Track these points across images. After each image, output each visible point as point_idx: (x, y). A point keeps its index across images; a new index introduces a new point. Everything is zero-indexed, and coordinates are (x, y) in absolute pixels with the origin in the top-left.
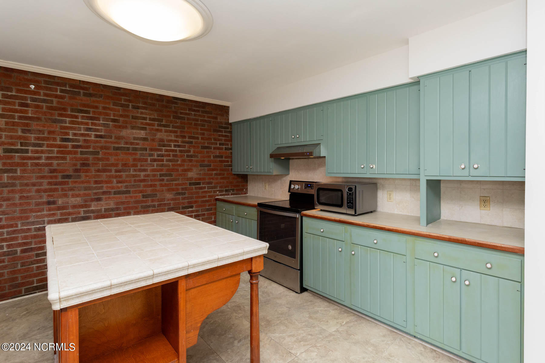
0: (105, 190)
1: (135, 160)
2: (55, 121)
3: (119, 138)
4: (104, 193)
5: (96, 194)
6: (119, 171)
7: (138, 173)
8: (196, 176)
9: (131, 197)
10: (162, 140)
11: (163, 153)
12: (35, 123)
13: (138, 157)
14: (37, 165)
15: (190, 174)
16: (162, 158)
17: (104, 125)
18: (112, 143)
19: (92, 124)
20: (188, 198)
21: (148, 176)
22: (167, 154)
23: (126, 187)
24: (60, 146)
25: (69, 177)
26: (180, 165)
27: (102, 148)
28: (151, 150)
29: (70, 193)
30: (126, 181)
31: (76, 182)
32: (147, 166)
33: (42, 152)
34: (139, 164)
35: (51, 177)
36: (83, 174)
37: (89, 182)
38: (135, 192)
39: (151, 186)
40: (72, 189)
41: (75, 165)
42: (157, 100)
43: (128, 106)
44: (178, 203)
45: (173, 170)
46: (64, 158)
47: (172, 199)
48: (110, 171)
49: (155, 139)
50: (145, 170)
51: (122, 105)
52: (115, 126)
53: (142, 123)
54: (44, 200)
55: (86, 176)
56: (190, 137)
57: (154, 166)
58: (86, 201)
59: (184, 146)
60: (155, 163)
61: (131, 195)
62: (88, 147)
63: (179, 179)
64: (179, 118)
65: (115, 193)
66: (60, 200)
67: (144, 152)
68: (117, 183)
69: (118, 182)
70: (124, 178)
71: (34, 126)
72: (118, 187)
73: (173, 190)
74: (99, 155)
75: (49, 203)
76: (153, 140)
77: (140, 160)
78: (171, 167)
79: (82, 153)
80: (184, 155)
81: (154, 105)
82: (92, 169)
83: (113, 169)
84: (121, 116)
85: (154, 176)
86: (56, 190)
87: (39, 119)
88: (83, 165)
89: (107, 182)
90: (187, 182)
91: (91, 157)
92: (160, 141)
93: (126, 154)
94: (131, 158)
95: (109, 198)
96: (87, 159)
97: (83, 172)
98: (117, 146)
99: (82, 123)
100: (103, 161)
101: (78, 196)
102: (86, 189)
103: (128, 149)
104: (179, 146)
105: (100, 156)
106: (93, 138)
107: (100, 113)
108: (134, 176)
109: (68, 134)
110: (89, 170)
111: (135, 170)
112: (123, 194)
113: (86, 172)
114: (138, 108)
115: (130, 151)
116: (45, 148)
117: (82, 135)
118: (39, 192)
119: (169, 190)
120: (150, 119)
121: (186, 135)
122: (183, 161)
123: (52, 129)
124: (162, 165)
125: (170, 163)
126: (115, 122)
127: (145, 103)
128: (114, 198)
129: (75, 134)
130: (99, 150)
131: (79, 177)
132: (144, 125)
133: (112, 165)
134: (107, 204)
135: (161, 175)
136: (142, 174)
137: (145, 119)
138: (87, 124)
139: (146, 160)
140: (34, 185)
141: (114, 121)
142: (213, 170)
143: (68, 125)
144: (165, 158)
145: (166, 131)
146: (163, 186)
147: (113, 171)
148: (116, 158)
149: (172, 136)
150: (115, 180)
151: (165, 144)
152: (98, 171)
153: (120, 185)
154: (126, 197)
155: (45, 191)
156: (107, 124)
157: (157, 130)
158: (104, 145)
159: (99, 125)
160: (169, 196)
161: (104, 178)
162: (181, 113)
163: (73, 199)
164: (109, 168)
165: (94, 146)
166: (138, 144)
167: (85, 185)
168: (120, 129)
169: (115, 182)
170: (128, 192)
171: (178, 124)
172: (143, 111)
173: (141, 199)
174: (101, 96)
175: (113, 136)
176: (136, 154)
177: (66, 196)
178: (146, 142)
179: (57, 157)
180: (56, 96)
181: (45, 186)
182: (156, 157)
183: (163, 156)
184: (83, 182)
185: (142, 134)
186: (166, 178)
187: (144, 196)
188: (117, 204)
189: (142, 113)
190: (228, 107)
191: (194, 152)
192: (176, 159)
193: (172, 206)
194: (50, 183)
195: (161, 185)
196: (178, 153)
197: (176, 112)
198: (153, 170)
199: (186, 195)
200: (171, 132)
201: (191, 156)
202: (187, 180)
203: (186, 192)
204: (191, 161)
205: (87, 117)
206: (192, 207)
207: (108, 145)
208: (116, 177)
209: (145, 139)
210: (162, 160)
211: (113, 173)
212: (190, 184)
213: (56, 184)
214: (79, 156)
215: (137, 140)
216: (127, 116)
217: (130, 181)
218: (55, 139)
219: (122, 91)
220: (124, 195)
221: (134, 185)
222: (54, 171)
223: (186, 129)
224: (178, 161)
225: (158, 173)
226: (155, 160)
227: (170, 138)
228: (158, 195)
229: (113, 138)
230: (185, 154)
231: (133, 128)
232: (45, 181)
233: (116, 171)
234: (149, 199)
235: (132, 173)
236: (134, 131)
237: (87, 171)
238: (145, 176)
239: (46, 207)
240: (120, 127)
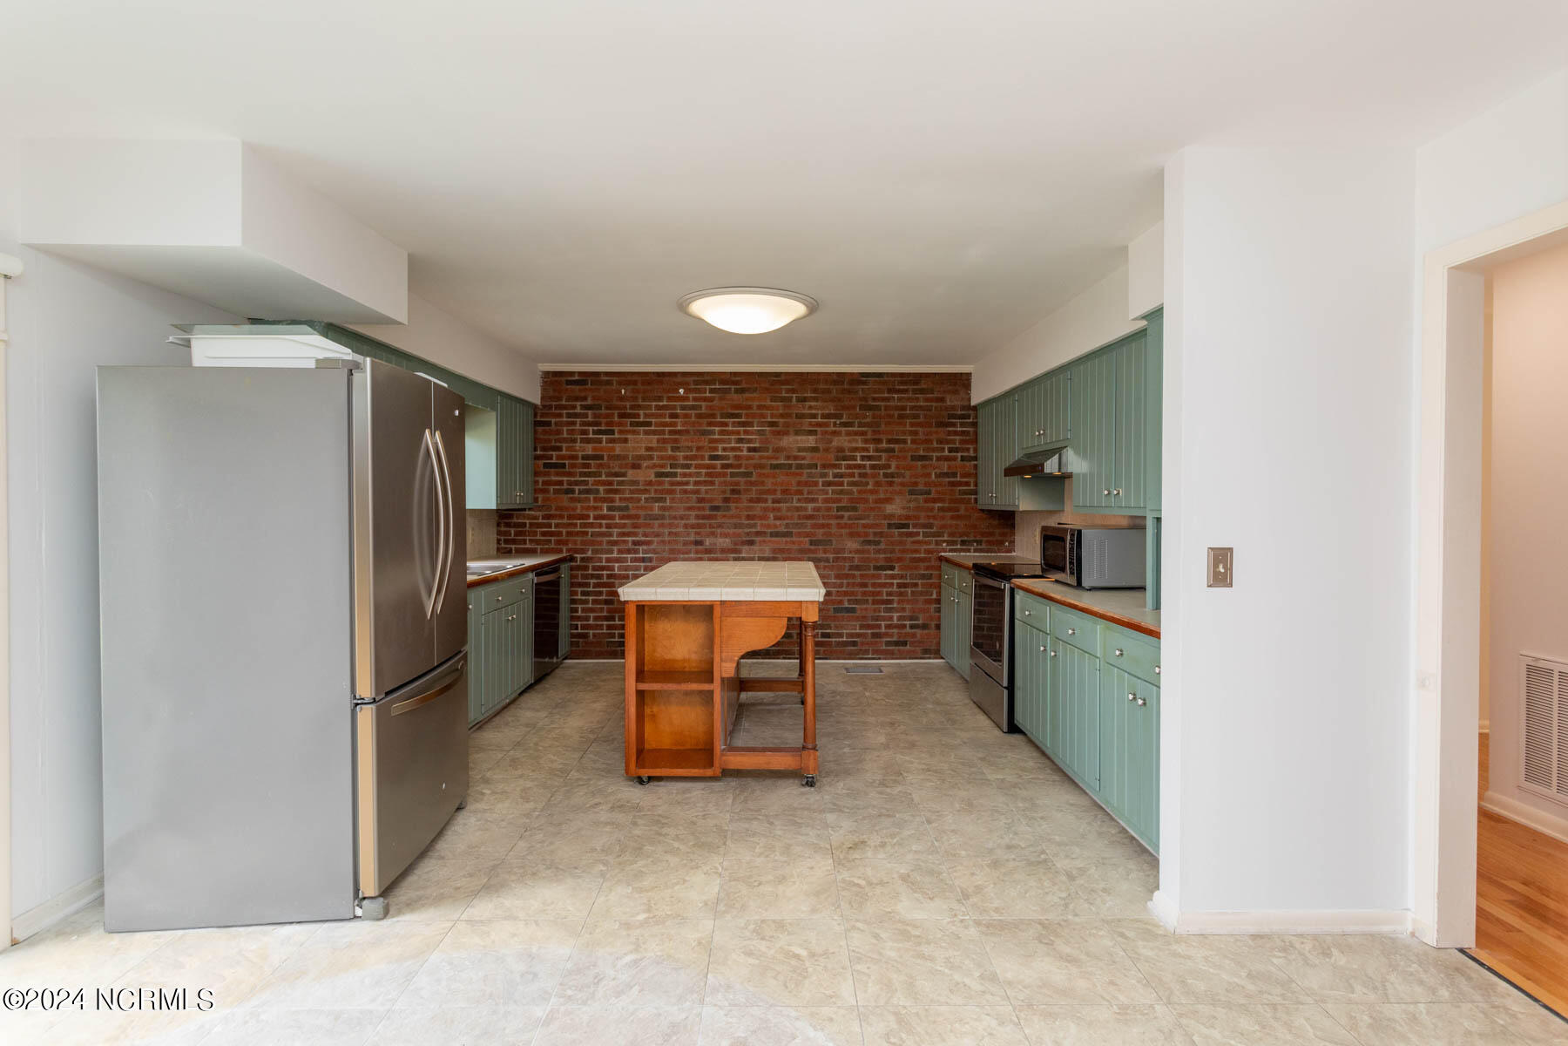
0: (759, 529)
1: (799, 483)
2: (704, 433)
3: (777, 450)
4: (758, 534)
5: (748, 534)
6: (778, 501)
7: (804, 505)
8: (899, 512)
9: (793, 543)
10: (841, 450)
11: (843, 470)
12: (684, 437)
13: (804, 478)
14: (685, 492)
15: (889, 509)
16: (841, 479)
17: (760, 433)
18: (768, 458)
19: (746, 432)
20: (884, 551)
21: (818, 509)
22: (849, 473)
23: (787, 525)
24: (708, 467)
25: (716, 508)
26: (872, 492)
27: (755, 467)
28: (824, 466)
29: (719, 531)
30: (787, 518)
31: (724, 516)
32: (816, 494)
33: (690, 475)
34: (806, 489)
35: (699, 509)
36: (732, 505)
37: (739, 517)
38: (799, 534)
39: (823, 526)
40: (720, 526)
41: (724, 492)
42: (835, 382)
43: (790, 399)
44: (868, 558)
45: (859, 500)
46: (712, 483)
47: (857, 551)
48: (766, 501)
49: (830, 448)
50: (813, 500)
51: (783, 399)
52: (774, 433)
53: (810, 424)
54: (692, 538)
55: (737, 508)
56: (889, 441)
57: (827, 493)
58: (736, 544)
59: (879, 458)
60: (830, 488)
61: (794, 539)
62: (739, 466)
63: (869, 516)
64: (871, 408)
65: (772, 535)
66: (707, 539)
67: (813, 471)
68: (774, 519)
69: (776, 518)
70: (784, 513)
71: (684, 441)
72: (776, 526)
73: (858, 535)
74: (751, 477)
75: (697, 543)
76: (827, 450)
77: (806, 484)
78: (856, 495)
79: (733, 475)
80: (879, 474)
81: (829, 391)
82: (744, 497)
83: (770, 497)
84: (782, 416)
85: (829, 509)
86: (704, 526)
87: (687, 432)
88: (733, 491)
89: (761, 518)
90: (883, 522)
91: (742, 480)
92: (838, 451)
93: (787, 475)
94: (794, 481)
95: (764, 541)
96: (737, 484)
97: (734, 502)
98: (775, 462)
99: (733, 433)
100: (757, 485)
101: (726, 535)
102: (736, 526)
103: (790, 466)
104: (869, 458)
105: (753, 479)
106: (745, 453)
107: (754, 416)
108: (798, 509)
109: (716, 449)
110: (740, 499)
111: (799, 500)
112: (784, 536)
113: (736, 502)
114: (805, 400)
115: (793, 470)
116: (693, 470)
117: (733, 449)
118: (686, 528)
119: (851, 535)
120: (823, 416)
121: (881, 436)
122: (878, 484)
123: (701, 444)
124: (841, 492)
125: (855, 489)
126: (772, 426)
127: (815, 391)
128: (770, 541)
129: (724, 449)
130: (751, 470)
131: (728, 509)
132: (813, 426)
133: (769, 492)
134: (761, 550)
135: (839, 509)
136: (810, 506)
137: (815, 416)
138: (738, 433)
139: (816, 484)
140: (682, 518)
141: (772, 424)
142: (934, 501)
143: (716, 437)
144: (846, 480)
145: (848, 434)
146: (842, 528)
147: (770, 501)
148: (774, 481)
149: (857, 441)
150: (772, 516)
151: (846, 456)
152: (751, 500)
153: (778, 522)
154: (786, 542)
155: (693, 526)
156: (763, 430)
157: (834, 433)
158: (758, 462)
159: (752, 433)
160: (852, 545)
161: (758, 512)
162: (874, 399)
163: (721, 540)
164: (765, 496)
165: (746, 465)
166: (804, 458)
167: (735, 521)
168: (778, 437)
169: (772, 518)
170: (788, 534)
171: (868, 420)
172: (813, 404)
173: (807, 546)
174: (755, 390)
175: (771, 448)
176: (801, 474)
177: (713, 534)
178: (817, 455)
179: (705, 481)
180: (705, 399)
181: (693, 521)
182: (831, 479)
183: (842, 476)
184: (732, 517)
185: (810, 441)
186: (847, 514)
187: (812, 543)
188: (774, 551)
189: (810, 407)
190: (969, 375)
191: (897, 467)
192: (864, 480)
193: (856, 563)
194: (698, 517)
195: (839, 526)
196: (868, 471)
197: (865, 399)
198: (826, 501)
199: (882, 546)
200: (856, 433)
201: (892, 475)
202: (885, 519)
203: (882, 539)
204: (891, 484)
205: (739, 423)
206: (892, 568)
207: (764, 461)
208: (774, 509)
209: (815, 449)
210: (841, 484)
211: (770, 504)
212: (890, 526)
213: (704, 517)
214: (729, 479)
215: (803, 451)
216: (789, 415)
217: (792, 518)
218: (702, 458)
219: (783, 378)
220: (784, 539)
221: (797, 524)
222: (701, 500)
223: (883, 427)
224: (868, 484)
225: (835, 505)
226: (829, 484)
227: (854, 445)
228: (834, 542)
229: (770, 451)
230: (881, 472)
231: (797, 433)
232: (693, 513)
233: (774, 501)
234: (820, 547)
235: (795, 504)
236: (799, 438)
237: (738, 501)
238: (814, 509)
239: (693, 547)
240: (778, 433)
